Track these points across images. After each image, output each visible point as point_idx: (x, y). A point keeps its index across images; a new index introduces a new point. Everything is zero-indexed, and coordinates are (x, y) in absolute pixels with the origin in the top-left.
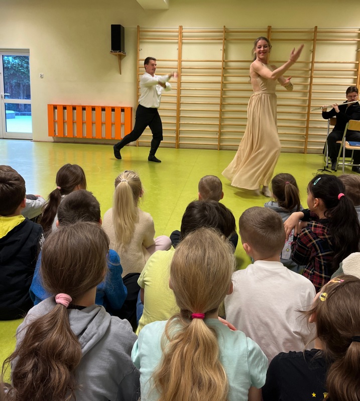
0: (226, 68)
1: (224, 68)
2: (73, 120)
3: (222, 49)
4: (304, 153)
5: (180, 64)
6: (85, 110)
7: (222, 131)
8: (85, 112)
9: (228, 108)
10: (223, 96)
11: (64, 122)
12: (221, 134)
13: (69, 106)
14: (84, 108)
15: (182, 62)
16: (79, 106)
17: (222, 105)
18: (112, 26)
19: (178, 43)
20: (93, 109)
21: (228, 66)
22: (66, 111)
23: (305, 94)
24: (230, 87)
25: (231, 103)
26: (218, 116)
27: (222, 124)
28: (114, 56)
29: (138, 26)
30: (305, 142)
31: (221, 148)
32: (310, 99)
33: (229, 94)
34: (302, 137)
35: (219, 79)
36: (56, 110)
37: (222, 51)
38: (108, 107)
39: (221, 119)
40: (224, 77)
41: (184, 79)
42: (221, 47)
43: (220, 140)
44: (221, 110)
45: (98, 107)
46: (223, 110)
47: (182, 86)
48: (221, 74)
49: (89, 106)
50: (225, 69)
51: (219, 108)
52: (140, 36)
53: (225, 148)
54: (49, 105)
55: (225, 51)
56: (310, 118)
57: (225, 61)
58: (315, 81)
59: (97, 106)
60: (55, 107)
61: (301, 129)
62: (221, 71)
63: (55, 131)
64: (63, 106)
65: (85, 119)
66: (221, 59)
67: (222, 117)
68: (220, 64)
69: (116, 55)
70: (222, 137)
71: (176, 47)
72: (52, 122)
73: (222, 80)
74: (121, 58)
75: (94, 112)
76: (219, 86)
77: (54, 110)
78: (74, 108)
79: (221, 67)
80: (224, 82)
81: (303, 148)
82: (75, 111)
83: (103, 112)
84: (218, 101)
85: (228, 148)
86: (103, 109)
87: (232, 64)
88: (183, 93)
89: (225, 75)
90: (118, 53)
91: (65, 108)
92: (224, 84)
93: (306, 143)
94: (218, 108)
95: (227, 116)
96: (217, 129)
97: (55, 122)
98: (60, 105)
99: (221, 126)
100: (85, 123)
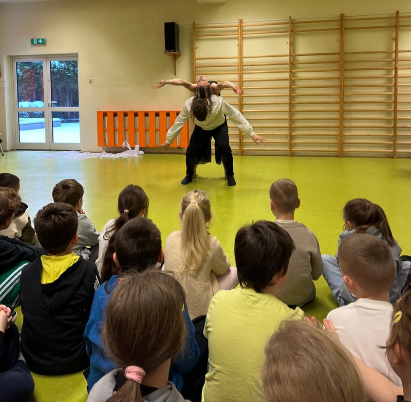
0: (295, 62)
1: (291, 63)
2: (125, 128)
3: (288, 42)
4: (393, 158)
5: (241, 61)
6: (137, 116)
7: (292, 134)
8: (137, 118)
9: (298, 108)
10: (292, 95)
11: (114, 130)
12: (292, 137)
13: (120, 112)
14: (136, 114)
15: (244, 59)
16: (131, 112)
17: (291, 105)
18: (166, 24)
19: (238, 38)
20: (147, 114)
21: (296, 60)
22: (117, 117)
23: (389, 88)
24: (299, 84)
25: (302, 102)
26: (287, 117)
27: (292, 126)
28: (168, 56)
29: (194, 23)
30: (394, 144)
31: (292, 154)
32: (396, 94)
33: (299, 92)
34: (390, 138)
35: (286, 75)
36: (106, 118)
37: (288, 45)
38: (163, 112)
39: (291, 121)
40: (292, 73)
41: (246, 77)
42: (287, 40)
43: (291, 145)
44: (290, 110)
45: (152, 112)
46: (292, 110)
47: (244, 85)
48: (288, 70)
49: (141, 112)
50: (293, 64)
51: (288, 108)
52: (196, 33)
53: (297, 154)
54: (99, 113)
55: (292, 44)
56: (397, 115)
57: (293, 55)
58: (400, 72)
59: (150, 112)
60: (105, 114)
61: (388, 129)
62: (288, 66)
63: (105, 140)
64: (114, 112)
65: (138, 126)
66: (288, 53)
67: (292, 118)
68: (287, 58)
69: (170, 55)
70: (293, 142)
71: (236, 42)
72: (102, 130)
73: (290, 76)
74: (175, 58)
75: (147, 118)
76: (287, 84)
77: (104, 118)
78: (126, 114)
79: (288, 62)
80: (293, 79)
81: (391, 152)
82: (127, 118)
83: (157, 117)
84: (287, 100)
85: (301, 154)
86: (157, 114)
87: (300, 58)
88: (246, 93)
89: (293, 71)
90: (172, 53)
91: (115, 114)
92: (292, 81)
93: (394, 146)
94: (286, 108)
95: (297, 116)
96: (287, 132)
97: (104, 130)
98: (110, 112)
99: (291, 129)
100: (138, 130)
